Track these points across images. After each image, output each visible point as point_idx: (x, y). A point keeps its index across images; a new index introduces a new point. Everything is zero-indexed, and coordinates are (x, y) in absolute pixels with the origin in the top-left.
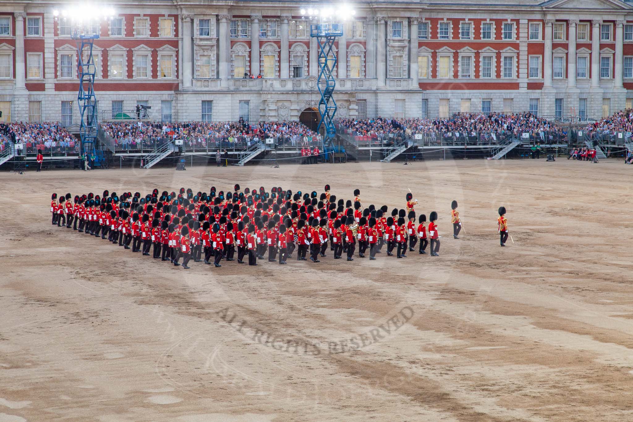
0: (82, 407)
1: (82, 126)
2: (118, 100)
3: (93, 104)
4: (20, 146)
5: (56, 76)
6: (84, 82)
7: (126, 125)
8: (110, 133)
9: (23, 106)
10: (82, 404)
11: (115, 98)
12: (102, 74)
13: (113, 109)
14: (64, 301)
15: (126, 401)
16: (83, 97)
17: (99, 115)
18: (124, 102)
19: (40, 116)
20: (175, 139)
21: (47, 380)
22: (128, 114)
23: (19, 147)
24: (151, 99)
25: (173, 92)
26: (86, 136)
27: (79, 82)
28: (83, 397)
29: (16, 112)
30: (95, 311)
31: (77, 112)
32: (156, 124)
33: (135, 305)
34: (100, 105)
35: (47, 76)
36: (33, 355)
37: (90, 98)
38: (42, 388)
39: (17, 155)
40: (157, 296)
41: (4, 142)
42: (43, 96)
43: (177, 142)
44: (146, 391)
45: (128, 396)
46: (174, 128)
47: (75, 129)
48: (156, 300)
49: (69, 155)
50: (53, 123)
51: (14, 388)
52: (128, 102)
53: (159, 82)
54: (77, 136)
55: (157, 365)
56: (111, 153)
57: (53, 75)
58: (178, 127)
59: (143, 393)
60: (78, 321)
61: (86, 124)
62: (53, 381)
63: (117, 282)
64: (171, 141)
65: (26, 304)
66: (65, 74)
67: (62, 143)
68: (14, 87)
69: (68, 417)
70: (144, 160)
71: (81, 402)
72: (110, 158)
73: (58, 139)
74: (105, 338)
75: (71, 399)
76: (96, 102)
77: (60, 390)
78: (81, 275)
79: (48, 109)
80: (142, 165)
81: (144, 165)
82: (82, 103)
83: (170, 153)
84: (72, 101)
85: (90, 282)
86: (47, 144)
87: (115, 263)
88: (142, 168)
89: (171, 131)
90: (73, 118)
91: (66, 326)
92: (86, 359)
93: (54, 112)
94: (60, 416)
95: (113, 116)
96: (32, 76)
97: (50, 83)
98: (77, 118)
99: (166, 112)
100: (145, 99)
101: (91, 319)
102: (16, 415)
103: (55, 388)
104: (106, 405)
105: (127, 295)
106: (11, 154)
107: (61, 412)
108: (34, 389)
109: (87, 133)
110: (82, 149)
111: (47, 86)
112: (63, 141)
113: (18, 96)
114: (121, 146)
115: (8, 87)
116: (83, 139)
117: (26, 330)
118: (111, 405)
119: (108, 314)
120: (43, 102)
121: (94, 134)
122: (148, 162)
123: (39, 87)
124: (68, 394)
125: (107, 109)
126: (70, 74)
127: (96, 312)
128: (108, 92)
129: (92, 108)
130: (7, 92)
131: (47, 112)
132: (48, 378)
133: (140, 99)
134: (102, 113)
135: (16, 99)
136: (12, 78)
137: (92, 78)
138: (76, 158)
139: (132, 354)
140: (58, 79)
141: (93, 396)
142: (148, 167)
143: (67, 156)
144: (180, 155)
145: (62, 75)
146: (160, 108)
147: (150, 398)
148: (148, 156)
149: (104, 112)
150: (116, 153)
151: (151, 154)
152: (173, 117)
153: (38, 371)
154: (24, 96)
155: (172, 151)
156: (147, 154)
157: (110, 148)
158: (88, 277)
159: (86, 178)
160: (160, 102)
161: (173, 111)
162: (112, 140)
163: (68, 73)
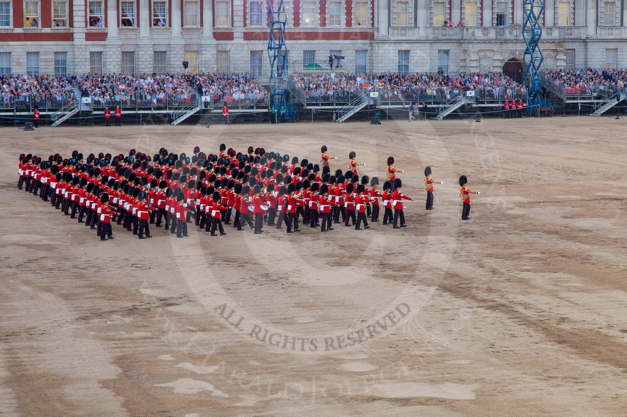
0: (272, 373)
1: (271, 77)
2: (310, 49)
3: (283, 54)
4: (207, 98)
5: (245, 25)
6: (274, 31)
7: (318, 77)
8: (301, 84)
9: (211, 56)
10: (272, 370)
11: (307, 48)
12: (293, 22)
13: (304, 59)
14: (253, 262)
15: (318, 368)
16: (273, 46)
17: (290, 65)
18: (317, 52)
19: (228, 67)
20: (370, 91)
21: (235, 344)
22: (320, 65)
23: (206, 99)
24: (344, 48)
25: (367, 41)
26: (276, 88)
27: (269, 31)
28: (273, 363)
29: (203, 63)
30: (285, 272)
31: (266, 62)
32: (350, 75)
33: (327, 266)
34: (290, 55)
35: (235, 24)
37: (280, 48)
38: (230, 353)
39: (203, 108)
40: (351, 257)
41: (191, 93)
42: (232, 46)
43: (372, 95)
44: (339, 357)
45: (320, 362)
47: (264, 81)
48: (350, 261)
49: (258, 108)
50: (242, 74)
51: (201, 352)
52: (321, 52)
53: (354, 31)
54: (267, 88)
55: (350, 331)
56: (303, 105)
57: (242, 24)
58: (373, 78)
59: (336, 360)
60: (268, 282)
61: (276, 75)
62: (242, 346)
63: (308, 242)
64: (365, 93)
65: (213, 264)
66: (255, 22)
67: (250, 95)
68: (202, 36)
70: (337, 113)
71: (270, 368)
72: (302, 111)
73: (246, 91)
74: (296, 301)
75: (259, 364)
76: (286, 52)
77: (249, 355)
78: (270, 235)
79: (237, 59)
80: (334, 118)
81: (337, 118)
82: (272, 52)
83: (364, 106)
84: (262, 51)
85: (280, 242)
86: (236, 96)
88: (335, 121)
89: (365, 83)
90: (263, 69)
91: (255, 288)
92: (276, 323)
93: (242, 62)
94: (248, 382)
95: (305, 66)
96: (220, 25)
97: (239, 31)
98: (267, 69)
99: (361, 62)
100: (338, 49)
101: (281, 281)
102: (203, 380)
103: (244, 353)
104: (297, 371)
105: (319, 256)
106: (198, 106)
107: (250, 378)
108: (222, 354)
109: (277, 84)
110: (272, 101)
111: (235, 35)
112: (252, 92)
113: (206, 46)
114: (312, 98)
115: (195, 36)
116: (272, 91)
117: (213, 292)
118: (302, 372)
119: (299, 276)
120: (231, 52)
121: (285, 86)
122: (341, 116)
123: (228, 36)
124: (257, 360)
125: (299, 59)
126: (259, 22)
127: (286, 274)
128: (299, 42)
129: (282, 58)
130: (194, 41)
131: (235, 62)
132: (236, 342)
133: (333, 49)
134: (293, 63)
135: (203, 49)
136: (199, 27)
137: (282, 26)
138: (266, 110)
139: (323, 318)
140: (247, 27)
141: (284, 362)
142: (341, 121)
143: (256, 109)
144: (375, 108)
145: (251, 23)
146: (354, 58)
147: (343, 365)
148: (341, 109)
149: (295, 62)
150: (307, 106)
151: (345, 107)
152: (367, 68)
153: (225, 334)
154: (212, 46)
155: (367, 104)
156: (340, 107)
157: (301, 101)
158: (278, 236)
159: (276, 132)
160: (354, 52)
161: (367, 61)
162: (304, 92)
163: (258, 21)
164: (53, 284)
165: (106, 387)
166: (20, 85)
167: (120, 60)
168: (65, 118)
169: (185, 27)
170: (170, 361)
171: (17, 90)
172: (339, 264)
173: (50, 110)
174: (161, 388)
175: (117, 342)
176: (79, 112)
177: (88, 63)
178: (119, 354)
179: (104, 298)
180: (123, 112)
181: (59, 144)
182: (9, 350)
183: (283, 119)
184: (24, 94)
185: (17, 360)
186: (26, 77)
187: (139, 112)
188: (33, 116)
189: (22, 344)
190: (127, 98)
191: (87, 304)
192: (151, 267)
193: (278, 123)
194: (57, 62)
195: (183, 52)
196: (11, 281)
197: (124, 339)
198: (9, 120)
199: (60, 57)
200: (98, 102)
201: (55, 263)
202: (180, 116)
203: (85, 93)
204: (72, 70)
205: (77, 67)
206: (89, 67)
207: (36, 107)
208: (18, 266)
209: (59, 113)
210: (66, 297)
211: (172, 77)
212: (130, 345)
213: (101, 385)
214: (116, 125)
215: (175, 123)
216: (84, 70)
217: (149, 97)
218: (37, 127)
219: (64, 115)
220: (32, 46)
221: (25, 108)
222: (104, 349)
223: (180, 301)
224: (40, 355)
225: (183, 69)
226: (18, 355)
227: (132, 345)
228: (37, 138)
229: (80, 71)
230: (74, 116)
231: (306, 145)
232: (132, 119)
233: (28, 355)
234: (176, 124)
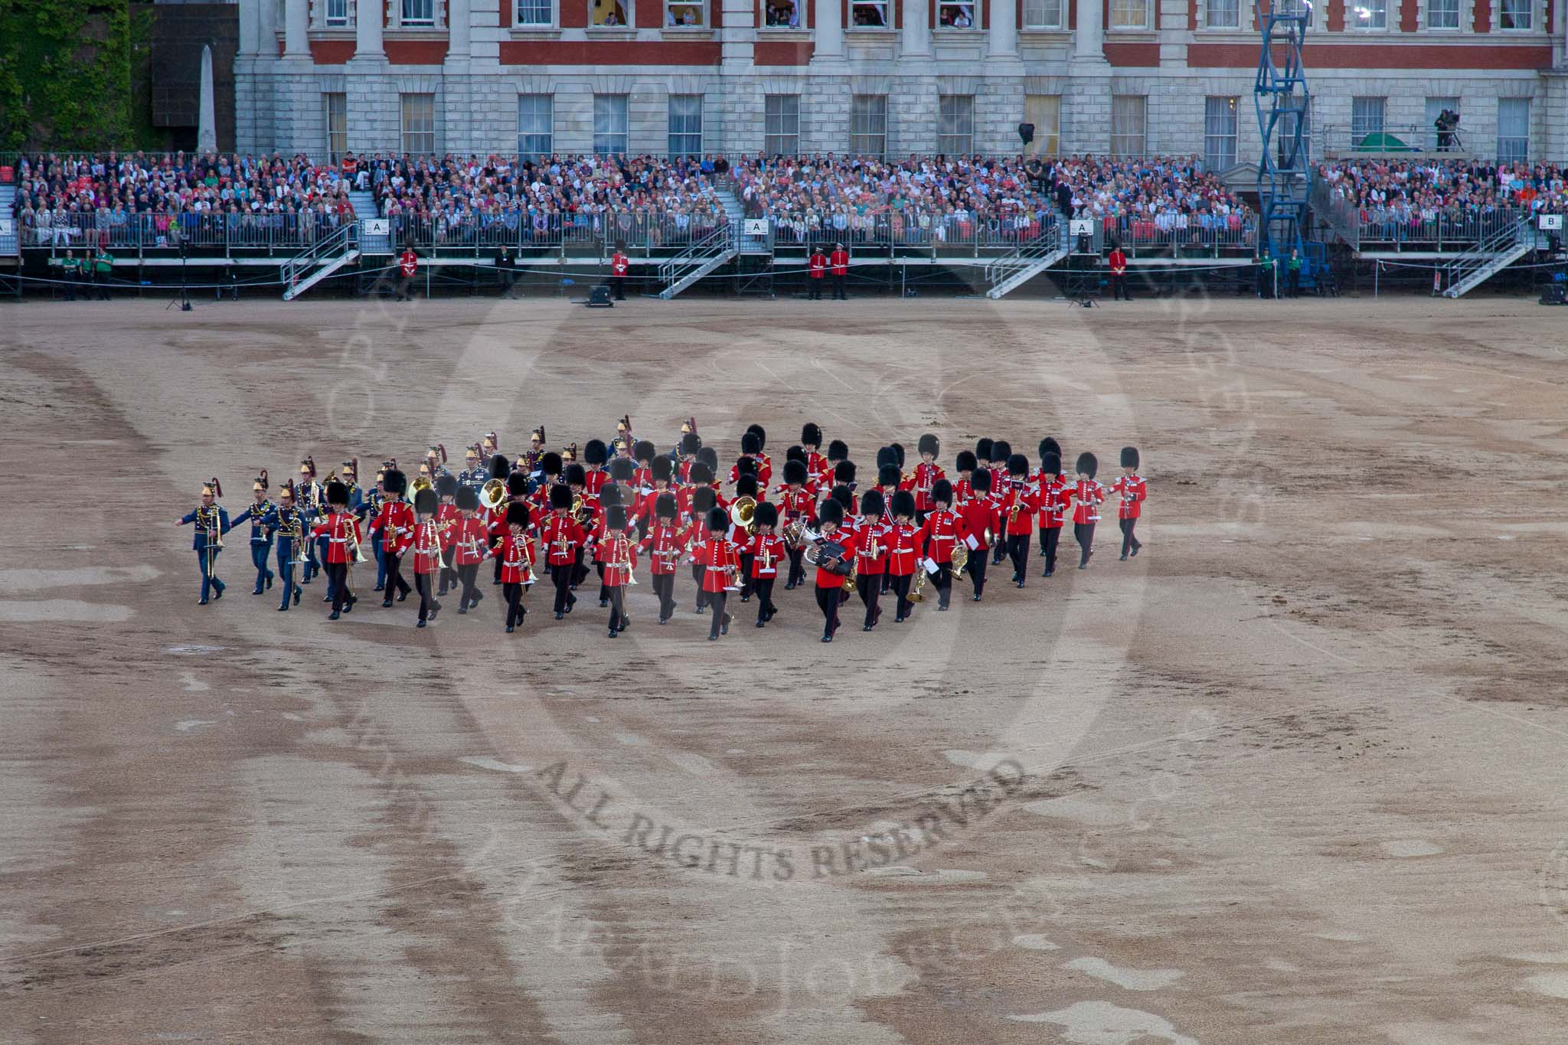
0: (1333, 994)
1: (1263, 169)
2: (1371, 93)
3: (1299, 106)
4: (1083, 225)
5: (1192, 24)
6: (1275, 41)
7: (1393, 169)
8: (1346, 190)
9: (1096, 109)
10: (1332, 987)
11: (1362, 90)
12: (1326, 17)
13: (1356, 121)
14: (1250, 682)
15: (1461, 985)
16: (1269, 83)
17: (1315, 138)
18: (1390, 101)
19: (1142, 141)
20: (1539, 212)
21: (1222, 910)
22: (1398, 136)
23: (1082, 227)
24: (1467, 92)
25: (1531, 73)
26: (1277, 200)
27: (1259, 41)
28: (1331, 966)
29: (1074, 128)
30: (1342, 713)
31: (1249, 127)
32: (1481, 165)
33: (1458, 700)
34: (1317, 109)
35: (1166, 21)
36: (1173, 835)
37: (1291, 88)
38: (1209, 935)
39: (1076, 253)
40: (1521, 677)
41: (1040, 213)
42: (1153, 81)
43: (1544, 222)
44: (1518, 957)
45: (1465, 970)
46: (1537, 179)
47: (1244, 180)
48: (1522, 687)
49: (1224, 254)
50: (1182, 159)
51: (1129, 930)
52: (1400, 101)
53: (1495, 43)
54: (1251, 199)
55: (1542, 883)
56: (1348, 249)
57: (1184, 21)
58: (1549, 178)
59: (1509, 963)
60: (1295, 740)
61: (1276, 163)
62: (1242, 916)
63: (1395, 631)
64: (1526, 217)
65: (1140, 686)
66: (1219, 18)
67: (1204, 220)
68: (1072, 53)
69: (1295, 1023)
70: (1444, 273)
71: (1327, 981)
72: (1345, 266)
73: (1193, 206)
74: (1380, 796)
75: (1297, 970)
76: (1307, 99)
77: (1264, 941)
78: (1290, 607)
79: (1168, 118)
80: (1437, 286)
81: (1444, 286)
82: (1267, 101)
83: (1522, 252)
84: (1237, 98)
85: (1317, 629)
86: (1163, 222)
87: (1386, 576)
88: (1439, 294)
89: (1526, 190)
90: (1239, 146)
91: (1262, 755)
92: (1330, 854)
93: (1183, 127)
94: (1269, 1018)
95: (1355, 141)
96: (1123, 23)
97: (1174, 43)
98: (1250, 146)
99: (1514, 132)
100: (1450, 93)
101: (1332, 737)
102: (1142, 1008)
103: (1248, 936)
104: (1401, 993)
105: (1431, 670)
106: (1058, 248)
107: (1274, 1007)
108: (1188, 936)
109: (1279, 190)
110: (1265, 238)
111: (1165, 52)
112: (1210, 212)
113: (1083, 81)
114: (1375, 230)
115: (1052, 55)
116: (1266, 208)
117: (1145, 762)
118: (1416, 994)
119: (1383, 724)
120: (1152, 100)
121: (1300, 194)
122: (1455, 279)
123: (1145, 54)
124: (1286, 956)
125: (1339, 120)
126: (1231, 17)
127: (1346, 718)
128: (1342, 72)
129: (1295, 117)
130: (1051, 69)
131: (1163, 127)
132: (1223, 904)
133: (1436, 94)
134: (1324, 133)
135: (1074, 90)
136: (1066, 29)
137: (1297, 29)
138: (1246, 262)
139: (1462, 846)
140: (1198, 30)
141: (1363, 965)
142: (1455, 295)
143: (1219, 257)
144: (1552, 260)
145: (1210, 21)
146: (1494, 120)
147: (1530, 979)
148: (1457, 261)
149: (1328, 130)
150: (1361, 250)
151: (1467, 256)
152: (1531, 147)
153: (1192, 882)
154: (1099, 81)
155: (1530, 248)
156: (1453, 255)
157: (1344, 237)
158: (1311, 612)
159: (1275, 323)
160: (1495, 101)
161: (1531, 129)
162: (1353, 213)
163: (1228, 15)
164: (707, 730)
165: (878, 1019)
166: (577, 184)
167: (845, 117)
168: (696, 275)
169: (1026, 28)
170: (1045, 952)
171: (567, 196)
172: (1492, 695)
173: (655, 253)
174: (1030, 1025)
175: (895, 895)
176: (734, 259)
177: (761, 126)
178: (904, 929)
179: (848, 772)
180: (854, 262)
181: (686, 345)
182: (605, 907)
183: (1294, 286)
184: (587, 208)
185: (630, 935)
186: (592, 164)
187: (899, 261)
188: (610, 268)
189: (638, 893)
190: (866, 223)
191: (802, 788)
192: (969, 689)
193: (1279, 297)
194: (675, 122)
195: (1019, 98)
196: (592, 719)
197: (913, 888)
198: (546, 277)
199: (685, 111)
200: (786, 233)
201: (707, 673)
202: (1011, 273)
203: (752, 208)
204: (716, 145)
205: (731, 135)
206: (761, 136)
207: (620, 244)
208: (606, 678)
209: (682, 261)
210: (744, 767)
211: (989, 165)
212: (932, 904)
213: (862, 1013)
214: (835, 297)
215: (996, 292)
216: (749, 145)
217: (924, 221)
218: (620, 298)
219: (695, 267)
220: (609, 76)
221: (591, 245)
222: (862, 912)
223: (1057, 785)
224: (687, 924)
225: (1020, 145)
226: (629, 923)
227: (938, 905)
228: (624, 329)
229: (739, 146)
230: (723, 269)
231: (1363, 360)
232: (880, 282)
233: (657, 924)
234: (998, 295)
